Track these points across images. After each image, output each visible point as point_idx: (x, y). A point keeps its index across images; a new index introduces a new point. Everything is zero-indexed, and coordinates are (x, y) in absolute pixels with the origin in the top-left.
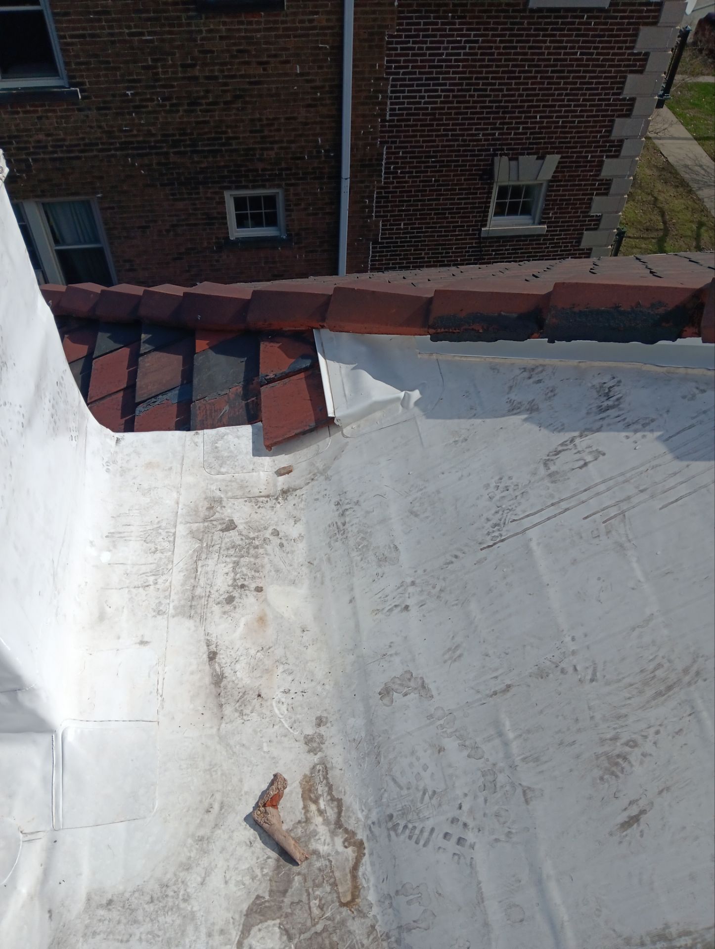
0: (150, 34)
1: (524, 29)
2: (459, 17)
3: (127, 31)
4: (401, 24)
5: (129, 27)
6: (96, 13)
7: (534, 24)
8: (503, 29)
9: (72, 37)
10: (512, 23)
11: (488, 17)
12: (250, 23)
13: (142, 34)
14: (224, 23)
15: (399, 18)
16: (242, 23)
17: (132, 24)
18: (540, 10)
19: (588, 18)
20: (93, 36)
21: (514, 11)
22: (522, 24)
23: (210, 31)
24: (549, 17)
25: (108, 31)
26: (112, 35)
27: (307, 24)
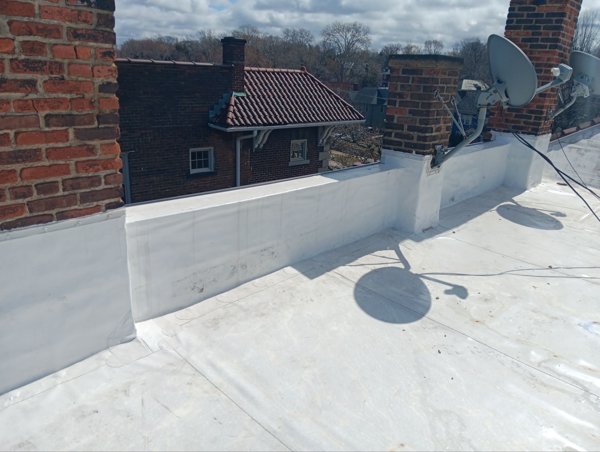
0: (168, 189)
1: (288, 173)
2: (270, 172)
3: (160, 188)
4: (253, 176)
5: (161, 187)
6: (148, 183)
7: (290, 171)
8: (282, 174)
9: (137, 193)
10: (284, 172)
11: (278, 171)
12: (205, 181)
13: (166, 189)
14: (196, 182)
15: (253, 174)
16: (202, 181)
17: (162, 186)
18: (292, 166)
19: (304, 167)
20: (147, 192)
21: (285, 168)
22: (287, 171)
23: (191, 185)
24: (294, 168)
25: (152, 189)
26: (154, 190)
27: (224, 179)
